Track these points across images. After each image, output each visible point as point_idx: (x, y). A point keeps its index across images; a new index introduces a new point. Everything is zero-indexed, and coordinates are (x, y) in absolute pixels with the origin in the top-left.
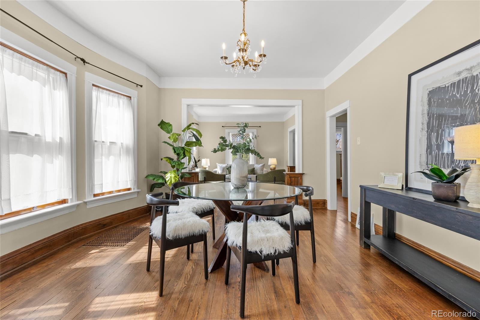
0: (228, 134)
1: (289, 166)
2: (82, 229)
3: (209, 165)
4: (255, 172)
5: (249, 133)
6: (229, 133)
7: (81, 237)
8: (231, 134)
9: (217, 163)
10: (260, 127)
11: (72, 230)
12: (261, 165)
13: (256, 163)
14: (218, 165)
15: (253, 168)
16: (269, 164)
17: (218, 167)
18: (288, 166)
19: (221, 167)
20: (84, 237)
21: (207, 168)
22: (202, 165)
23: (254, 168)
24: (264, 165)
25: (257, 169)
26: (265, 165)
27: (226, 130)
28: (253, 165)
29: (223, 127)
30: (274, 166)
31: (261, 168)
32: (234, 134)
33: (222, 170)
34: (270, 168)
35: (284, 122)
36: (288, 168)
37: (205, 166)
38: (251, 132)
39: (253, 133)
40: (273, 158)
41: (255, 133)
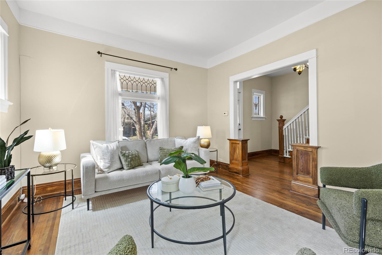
0: (112, 74)
5: (154, 79)
6: (113, 72)
8: (117, 74)
9: (92, 142)
10: (176, 69)
12: (192, 140)
14: (94, 147)
21: (54, 156)
22: (36, 150)
23: (182, 147)
24: (198, 139)
27: (106, 62)
29: (99, 53)
30: (207, 140)
31: (195, 147)
32: (124, 75)
33: (108, 159)
34: (200, 144)
35: (207, 70)
36: (232, 143)
37: (46, 153)
38: (159, 77)
39: (162, 79)
40: (204, 125)
41: (167, 81)
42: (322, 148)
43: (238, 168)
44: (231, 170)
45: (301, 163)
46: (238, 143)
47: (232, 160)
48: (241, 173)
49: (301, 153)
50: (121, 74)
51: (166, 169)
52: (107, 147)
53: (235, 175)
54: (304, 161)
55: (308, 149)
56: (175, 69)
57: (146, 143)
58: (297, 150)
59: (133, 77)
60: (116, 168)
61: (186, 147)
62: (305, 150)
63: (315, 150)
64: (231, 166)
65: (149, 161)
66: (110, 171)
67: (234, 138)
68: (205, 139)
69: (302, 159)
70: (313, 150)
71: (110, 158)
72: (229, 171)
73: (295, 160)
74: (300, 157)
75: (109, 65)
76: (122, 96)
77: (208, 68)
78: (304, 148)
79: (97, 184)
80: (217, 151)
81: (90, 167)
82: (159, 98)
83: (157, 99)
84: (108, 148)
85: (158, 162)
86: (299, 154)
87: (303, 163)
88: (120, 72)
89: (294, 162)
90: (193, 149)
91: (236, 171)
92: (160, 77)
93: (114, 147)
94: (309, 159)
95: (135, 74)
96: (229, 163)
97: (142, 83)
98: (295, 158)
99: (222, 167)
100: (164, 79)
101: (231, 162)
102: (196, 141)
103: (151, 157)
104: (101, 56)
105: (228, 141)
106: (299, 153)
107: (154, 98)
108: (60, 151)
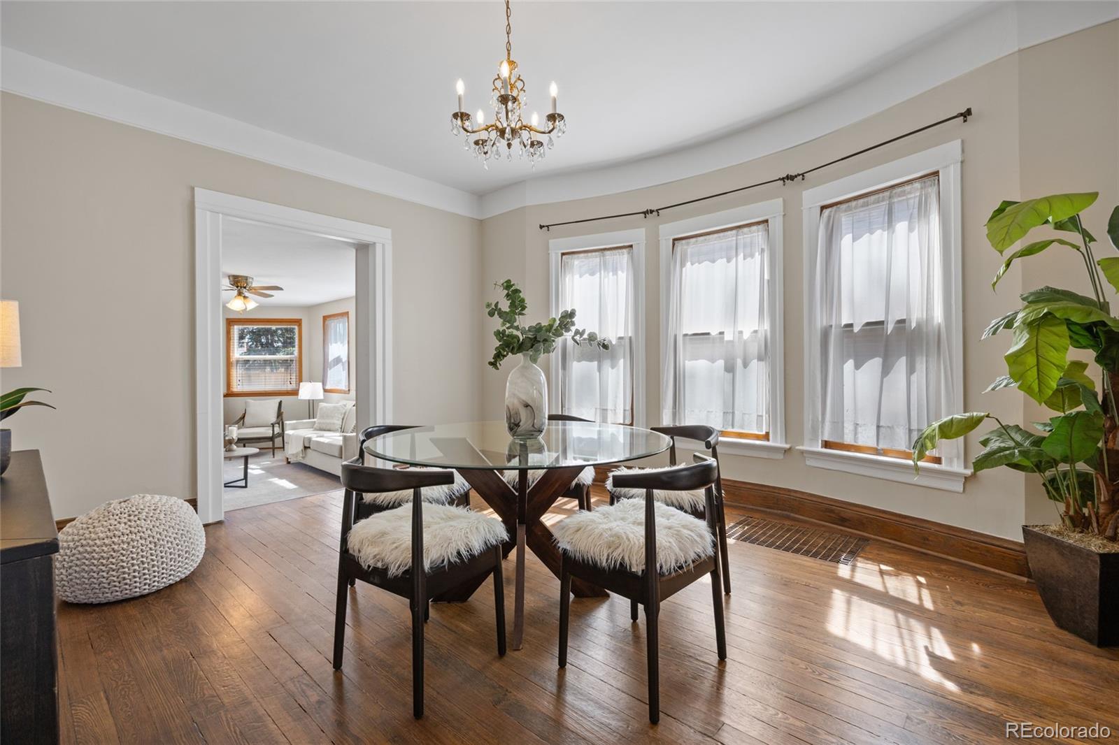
2: (793, 499)
7: (792, 515)
11: (777, 491)
20: (797, 516)
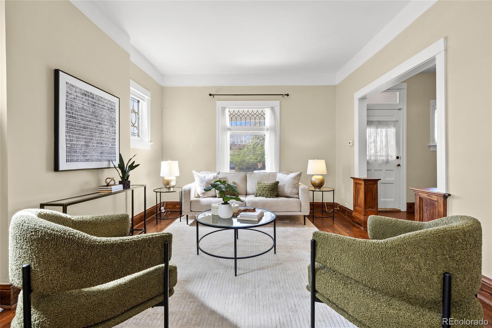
0: (222, 111)
1: (357, 176)
3: (178, 174)
4: (280, 190)
5: (263, 110)
6: (224, 109)
8: (227, 111)
9: (193, 171)
10: (288, 95)
12: (293, 175)
13: (278, 171)
14: (195, 176)
15: (273, 182)
16: (309, 172)
17: (197, 179)
18: (354, 178)
19: (202, 181)
21: (171, 181)
22: (161, 175)
23: (278, 182)
24: (300, 175)
25: (284, 185)
26: (302, 175)
27: (217, 101)
28: (274, 175)
29: (210, 95)
30: (320, 177)
31: (293, 183)
32: (233, 110)
33: (204, 187)
34: (311, 181)
35: (335, 86)
36: (355, 183)
37: (167, 178)
38: (268, 107)
39: (272, 109)
40: (317, 159)
41: (277, 110)
42: (454, 197)
43: (360, 218)
44: (354, 220)
45: (425, 219)
46: (361, 183)
47: (355, 206)
48: (363, 225)
49: (426, 202)
50: (230, 110)
51: (252, 202)
52: (205, 176)
53: (356, 226)
54: (429, 216)
55: (432, 197)
56: (286, 95)
57: (247, 176)
58: (420, 197)
59: (242, 111)
60: (210, 195)
61: (284, 183)
62: (429, 199)
63: (440, 199)
64: (354, 214)
65: (247, 194)
66: (205, 196)
67: (359, 176)
68: (317, 175)
69: (427, 212)
70: (439, 200)
71: (205, 186)
72: (352, 221)
73: (417, 212)
74: (425, 208)
75: (220, 104)
76: (230, 131)
77: (337, 84)
78: (428, 196)
79: (191, 205)
80: (334, 191)
81: (187, 190)
82: (267, 130)
83: (266, 130)
84: (205, 178)
85: (255, 196)
86: (423, 205)
87: (427, 218)
88: (229, 108)
89: (417, 215)
90: (291, 185)
91: (358, 221)
92: (270, 107)
93: (211, 177)
94: (435, 213)
95: (243, 108)
96: (352, 209)
97: (246, 116)
98: (417, 210)
99: (347, 214)
100: (275, 107)
101: (355, 208)
102: (296, 177)
103: (249, 190)
104: (213, 97)
105: (352, 180)
106: (423, 202)
107: (262, 130)
108: (176, 177)
